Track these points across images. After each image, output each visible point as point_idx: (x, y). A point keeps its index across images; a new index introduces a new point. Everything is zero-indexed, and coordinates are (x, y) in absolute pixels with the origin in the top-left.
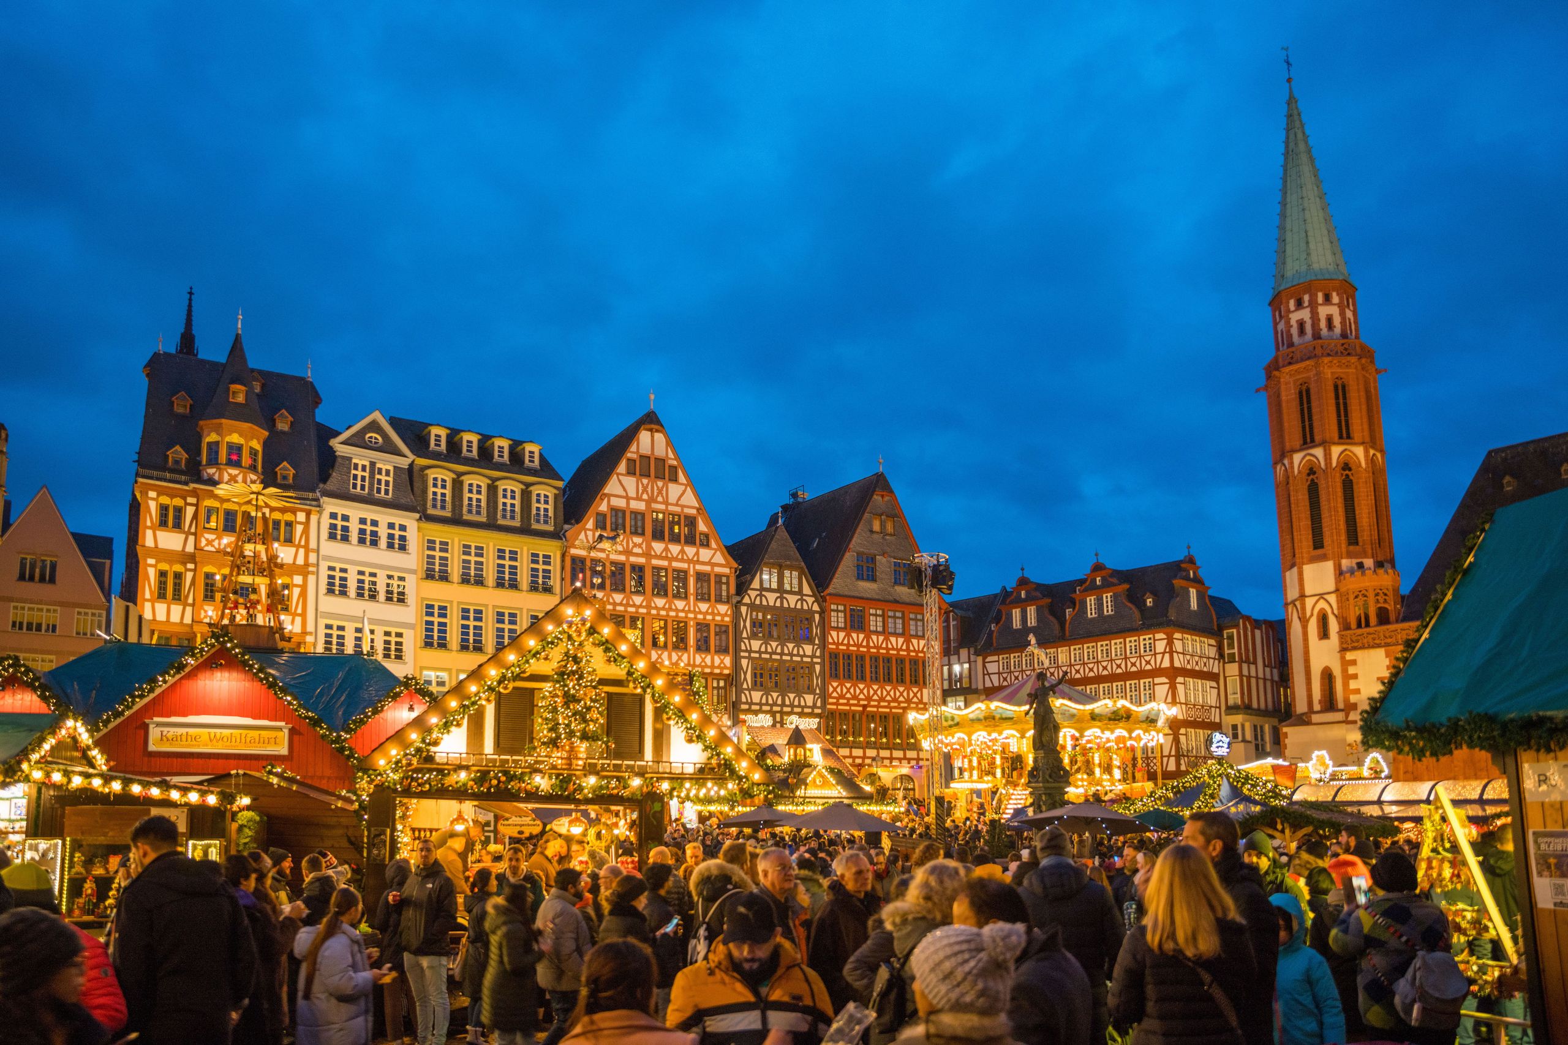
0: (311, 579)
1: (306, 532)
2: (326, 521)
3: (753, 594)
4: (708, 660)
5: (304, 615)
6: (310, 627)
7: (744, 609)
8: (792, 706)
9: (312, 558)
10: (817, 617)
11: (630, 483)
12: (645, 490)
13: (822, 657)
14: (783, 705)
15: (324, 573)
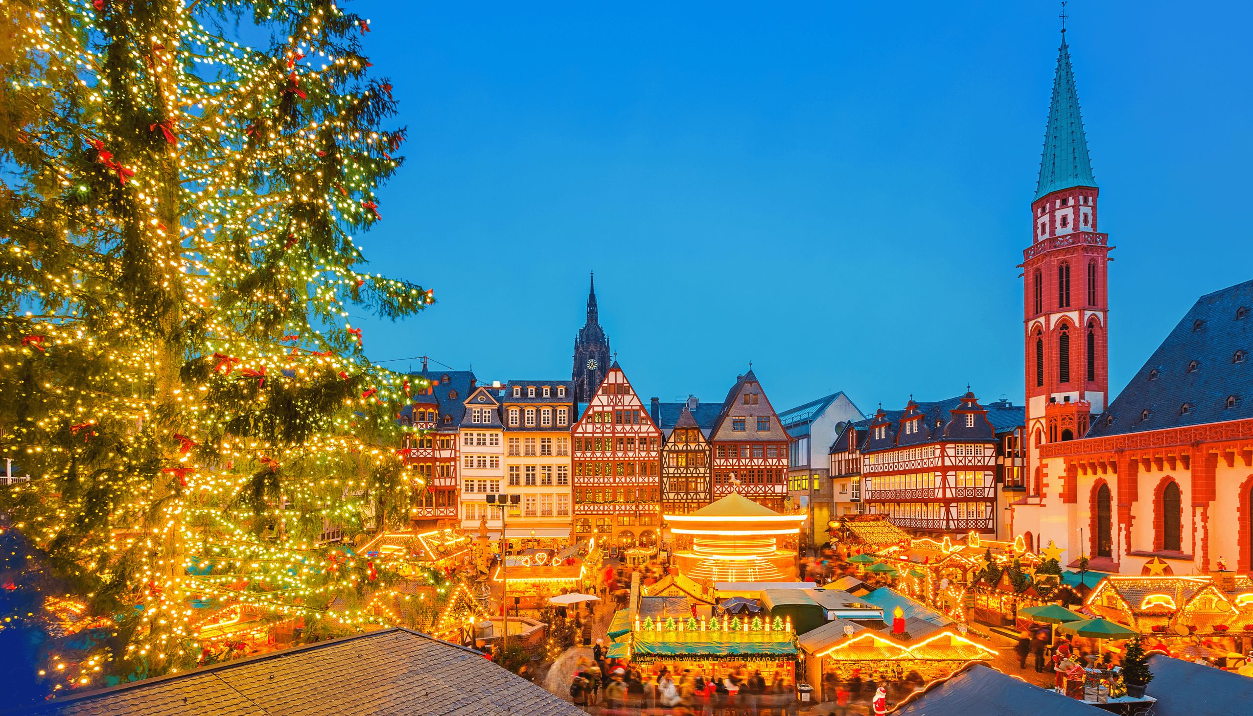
0: (458, 463)
1: (455, 443)
2: (463, 437)
3: (670, 445)
4: (646, 480)
5: (455, 478)
6: (458, 483)
7: (665, 453)
8: (692, 499)
9: (458, 454)
10: (708, 453)
11: (604, 399)
12: (612, 400)
13: (710, 473)
14: (687, 499)
15: (463, 459)
